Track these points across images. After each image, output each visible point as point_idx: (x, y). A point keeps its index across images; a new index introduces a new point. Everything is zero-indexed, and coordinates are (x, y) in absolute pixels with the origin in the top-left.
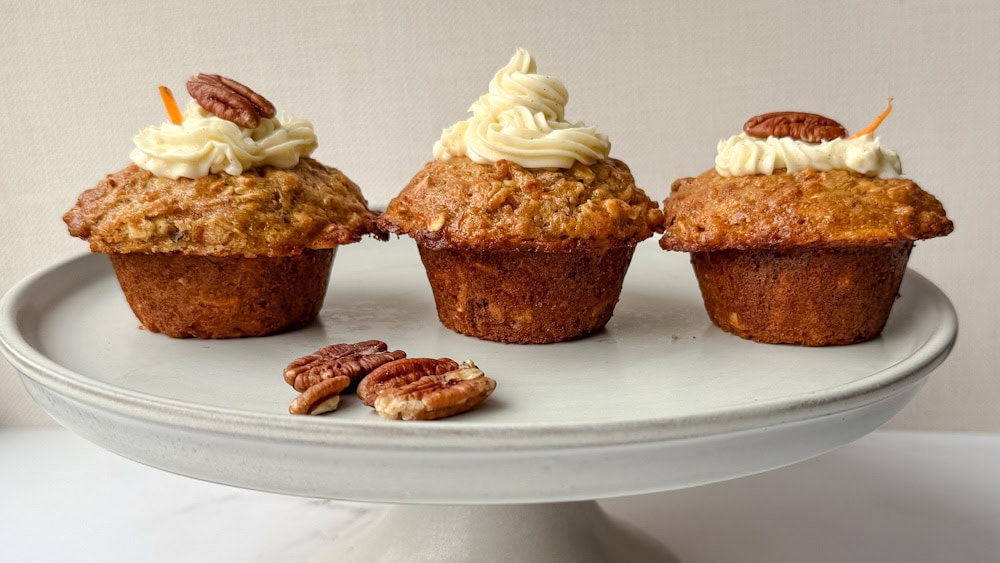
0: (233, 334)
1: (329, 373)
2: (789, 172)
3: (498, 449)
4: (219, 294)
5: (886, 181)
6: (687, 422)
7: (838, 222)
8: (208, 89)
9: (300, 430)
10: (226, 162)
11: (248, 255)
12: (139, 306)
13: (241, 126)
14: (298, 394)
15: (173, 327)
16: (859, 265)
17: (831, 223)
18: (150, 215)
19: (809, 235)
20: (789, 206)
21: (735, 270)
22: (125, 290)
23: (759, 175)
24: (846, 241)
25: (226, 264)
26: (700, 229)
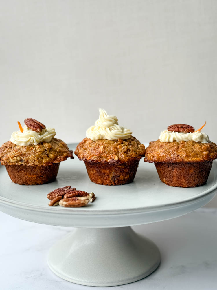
0: (35, 184)
1: (57, 195)
2: (177, 141)
3: (94, 215)
4: (32, 174)
5: (203, 144)
6: (139, 209)
7: (187, 156)
8: (29, 123)
9: (51, 210)
10: (34, 142)
11: (39, 165)
12: (12, 177)
13: (37, 132)
14: (50, 201)
15: (20, 182)
16: (195, 167)
17: (185, 156)
18: (16, 156)
19: (180, 159)
20: (175, 152)
21: (163, 167)
22: (8, 173)
23: (169, 142)
24: (189, 161)
25: (33, 168)
26: (154, 157)
